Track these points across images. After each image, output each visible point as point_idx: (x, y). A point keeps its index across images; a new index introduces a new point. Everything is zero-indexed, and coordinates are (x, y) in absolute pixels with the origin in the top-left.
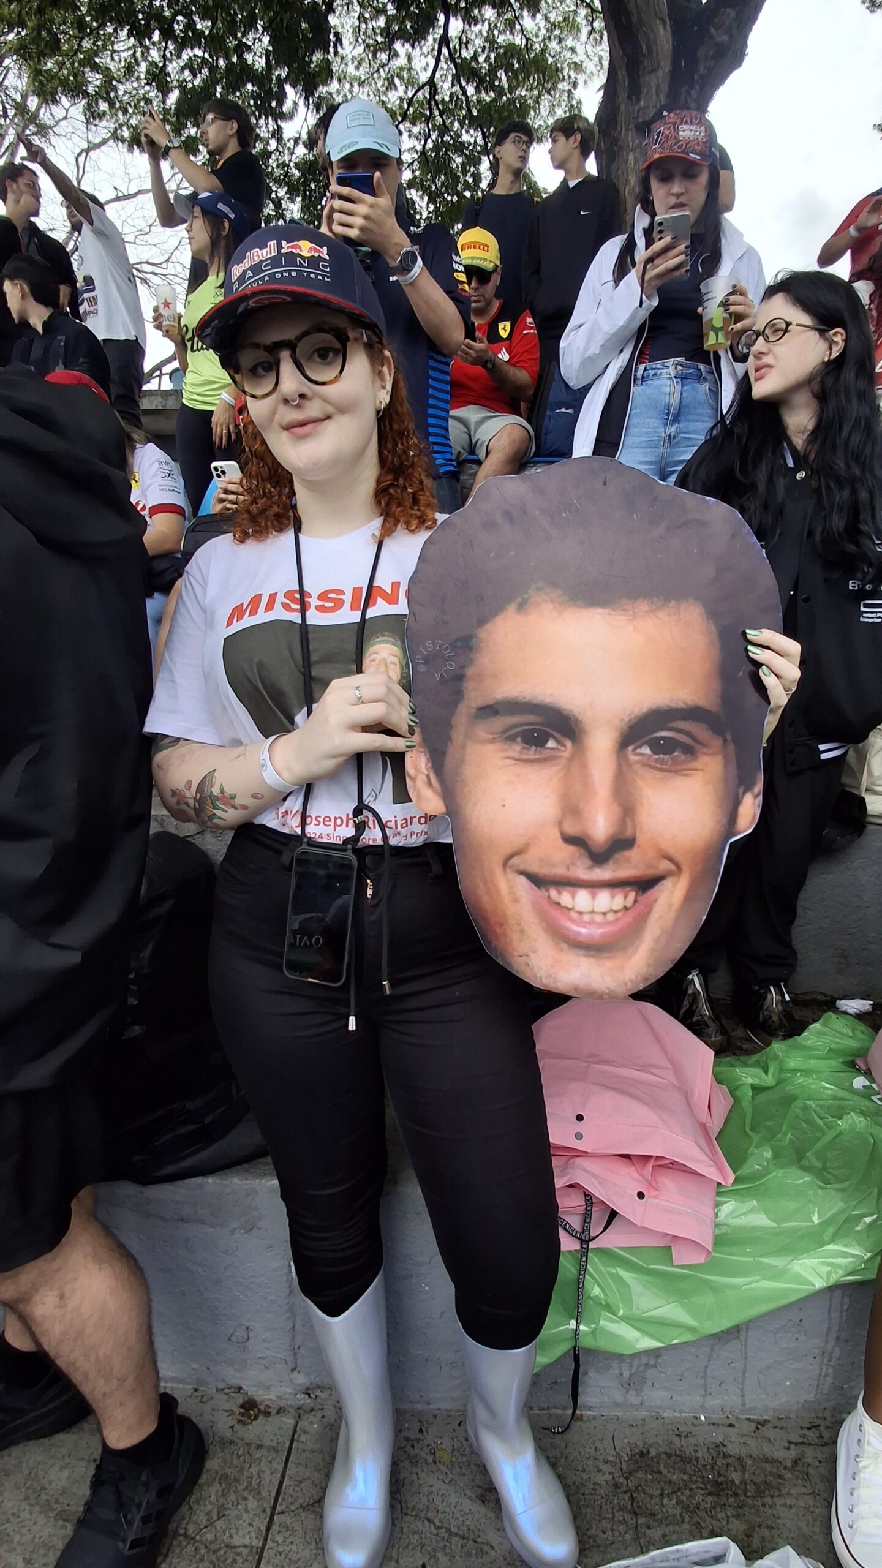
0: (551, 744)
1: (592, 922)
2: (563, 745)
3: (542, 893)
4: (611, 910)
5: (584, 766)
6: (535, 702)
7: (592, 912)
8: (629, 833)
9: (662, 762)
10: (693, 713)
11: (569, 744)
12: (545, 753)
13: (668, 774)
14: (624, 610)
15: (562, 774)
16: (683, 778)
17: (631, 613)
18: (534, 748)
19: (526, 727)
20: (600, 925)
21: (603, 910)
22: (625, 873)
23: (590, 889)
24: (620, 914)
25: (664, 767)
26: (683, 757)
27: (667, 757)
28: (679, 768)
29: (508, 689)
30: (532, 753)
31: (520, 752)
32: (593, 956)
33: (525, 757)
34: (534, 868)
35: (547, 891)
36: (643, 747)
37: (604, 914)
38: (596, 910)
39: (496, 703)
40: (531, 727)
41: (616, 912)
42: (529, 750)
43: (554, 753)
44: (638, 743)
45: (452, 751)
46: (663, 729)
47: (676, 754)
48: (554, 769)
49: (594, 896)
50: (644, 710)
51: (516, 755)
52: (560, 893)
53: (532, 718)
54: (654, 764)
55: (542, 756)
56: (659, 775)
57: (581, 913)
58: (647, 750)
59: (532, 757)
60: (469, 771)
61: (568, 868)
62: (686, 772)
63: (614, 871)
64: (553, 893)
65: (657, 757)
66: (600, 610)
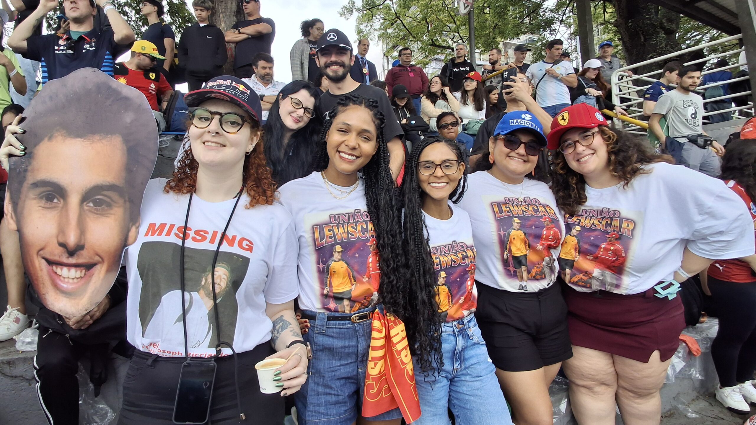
0: (55, 201)
1: (68, 282)
2: (60, 201)
3: (50, 267)
4: (76, 278)
5: (67, 211)
6: (51, 181)
7: (68, 278)
8: (82, 243)
9: (97, 210)
10: (112, 187)
11: (62, 201)
12: (53, 205)
13: (99, 216)
14: (89, 139)
15: (59, 214)
16: (105, 218)
17: (91, 140)
18: (49, 202)
19: (47, 193)
20: (71, 284)
21: (73, 277)
22: (81, 261)
23: (68, 267)
24: (79, 280)
25: (98, 212)
26: (106, 208)
27: (99, 208)
28: (104, 213)
29: (42, 175)
30: (48, 205)
31: (45, 204)
32: (68, 298)
33: (46, 206)
34: (48, 256)
35: (52, 267)
36: (90, 203)
37: (73, 279)
38: (70, 277)
39: (37, 182)
40: (49, 193)
41: (78, 278)
42: (47, 203)
43: (57, 205)
44: (88, 201)
45: (20, 203)
46: (98, 195)
47: (103, 206)
48: (56, 212)
49: (69, 270)
50: (92, 186)
51: (43, 205)
52: (57, 268)
53: (49, 189)
54: (93, 211)
55: (53, 206)
56: (96, 216)
57: (64, 278)
58: (91, 205)
59: (48, 206)
60: (26, 212)
61: (60, 257)
62: (107, 215)
63: (77, 260)
64: (54, 268)
65: (95, 208)
66: (80, 139)
